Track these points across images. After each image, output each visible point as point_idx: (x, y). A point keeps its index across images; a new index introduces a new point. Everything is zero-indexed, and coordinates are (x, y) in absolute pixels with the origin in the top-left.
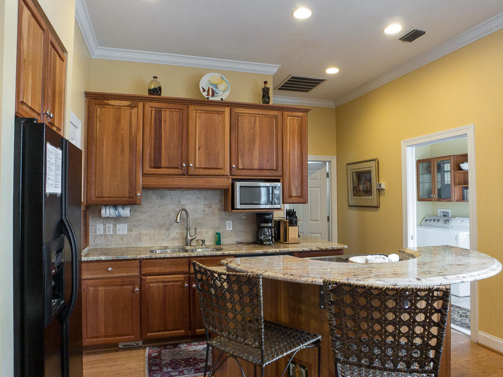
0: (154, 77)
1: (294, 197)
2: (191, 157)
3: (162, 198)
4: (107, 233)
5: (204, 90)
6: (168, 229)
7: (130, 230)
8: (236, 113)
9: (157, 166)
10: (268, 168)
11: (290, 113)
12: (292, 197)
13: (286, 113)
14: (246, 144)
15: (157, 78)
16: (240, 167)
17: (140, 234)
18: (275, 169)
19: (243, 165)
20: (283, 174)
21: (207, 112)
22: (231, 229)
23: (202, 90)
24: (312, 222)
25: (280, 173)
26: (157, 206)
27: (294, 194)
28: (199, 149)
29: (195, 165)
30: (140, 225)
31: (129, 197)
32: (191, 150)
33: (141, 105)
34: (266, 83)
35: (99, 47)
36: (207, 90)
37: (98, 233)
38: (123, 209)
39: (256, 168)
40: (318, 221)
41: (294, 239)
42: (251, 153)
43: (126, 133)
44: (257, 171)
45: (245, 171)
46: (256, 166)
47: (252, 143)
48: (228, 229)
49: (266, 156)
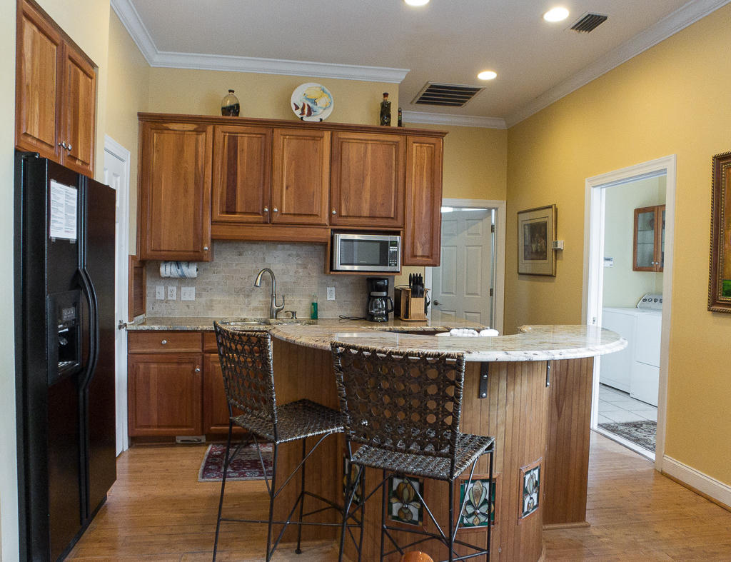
0: (230, 91)
1: (420, 256)
2: (276, 199)
3: (240, 255)
4: (169, 298)
5: (297, 108)
6: (248, 296)
7: (198, 295)
8: (340, 138)
9: (230, 209)
10: (384, 215)
11: (417, 139)
12: (416, 256)
13: (411, 139)
14: (352, 182)
15: (233, 92)
16: (344, 213)
17: (212, 301)
18: (392, 216)
19: (347, 210)
20: (404, 224)
21: (298, 137)
22: (334, 299)
23: (293, 107)
24: (469, 296)
25: (400, 224)
26: (234, 265)
27: (419, 252)
28: (287, 188)
29: (281, 210)
30: (211, 289)
31: (194, 251)
32: (276, 189)
33: (210, 129)
34: (386, 95)
35: (159, 52)
36: (301, 107)
37: (157, 298)
38: (188, 266)
39: (365, 215)
40: (477, 294)
41: (419, 315)
42: (359, 193)
43: (190, 167)
44: (368, 220)
45: (350, 219)
46: (366, 212)
47: (361, 180)
48: (329, 298)
49: (379, 199)
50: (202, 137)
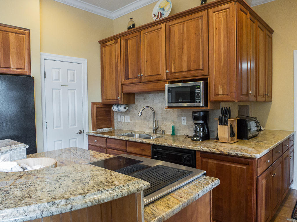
0: (130, 19)
1: (220, 95)
2: (143, 69)
4: (122, 121)
5: (155, 16)
6: (148, 121)
7: (131, 120)
8: (169, 26)
9: (127, 78)
10: (195, 68)
11: (215, 9)
12: (218, 95)
14: (177, 51)
15: (132, 19)
16: (173, 71)
17: (135, 123)
18: (201, 68)
19: (175, 69)
20: (209, 73)
22: (185, 124)
25: (207, 73)
27: (220, 92)
28: (147, 62)
29: (145, 74)
30: (135, 117)
31: (116, 99)
33: (119, 40)
36: (157, 15)
39: (185, 70)
42: (181, 56)
43: (113, 60)
44: (187, 73)
45: (177, 74)
46: (185, 68)
47: (182, 49)
48: (183, 124)
49: (192, 58)
50: (116, 45)
